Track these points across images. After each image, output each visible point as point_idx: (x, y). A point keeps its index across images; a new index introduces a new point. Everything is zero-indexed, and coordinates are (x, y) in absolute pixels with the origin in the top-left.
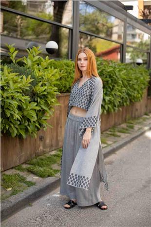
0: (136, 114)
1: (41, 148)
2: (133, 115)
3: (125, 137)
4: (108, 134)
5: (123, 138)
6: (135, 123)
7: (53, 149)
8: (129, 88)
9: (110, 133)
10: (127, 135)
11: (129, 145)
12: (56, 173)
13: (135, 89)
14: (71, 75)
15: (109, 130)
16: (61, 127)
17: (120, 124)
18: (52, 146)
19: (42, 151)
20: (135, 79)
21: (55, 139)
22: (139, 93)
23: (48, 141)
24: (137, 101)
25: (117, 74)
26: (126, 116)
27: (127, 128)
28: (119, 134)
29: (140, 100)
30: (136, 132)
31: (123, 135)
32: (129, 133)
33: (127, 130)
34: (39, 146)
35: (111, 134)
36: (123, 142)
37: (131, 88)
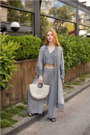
0: (88, 70)
1: (8, 102)
2: (85, 71)
3: (78, 88)
4: (65, 86)
5: (75, 89)
6: (86, 77)
7: (19, 101)
8: (79, 53)
9: (67, 85)
10: (79, 86)
11: (79, 94)
12: (13, 124)
13: (84, 54)
14: (32, 46)
15: (67, 83)
16: (25, 85)
17: (75, 78)
18: (18, 99)
19: (9, 103)
20: (84, 47)
21: (20, 94)
22: (88, 56)
23: (14, 96)
24: (87, 62)
25: (68, 44)
26: (80, 72)
27: (80, 81)
28: (73, 86)
29: (89, 61)
30: (86, 83)
31: (75, 87)
32: (81, 85)
33: (79, 82)
34: (6, 101)
35: (67, 87)
36: (75, 92)
37: (80, 53)
